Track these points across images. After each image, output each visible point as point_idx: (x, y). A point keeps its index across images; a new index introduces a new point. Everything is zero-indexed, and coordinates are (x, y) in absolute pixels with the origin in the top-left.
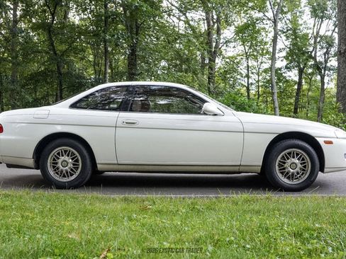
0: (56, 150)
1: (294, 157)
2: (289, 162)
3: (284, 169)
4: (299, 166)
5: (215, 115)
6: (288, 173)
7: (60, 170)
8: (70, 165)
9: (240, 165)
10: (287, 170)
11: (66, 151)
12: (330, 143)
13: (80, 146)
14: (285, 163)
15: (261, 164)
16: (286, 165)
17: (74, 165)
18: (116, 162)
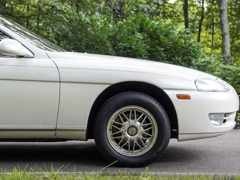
1: (133, 118)
2: (126, 124)
3: (120, 134)
4: (141, 130)
5: (21, 57)
6: (125, 141)
9: (55, 130)
10: (123, 137)
12: (187, 97)
14: (120, 126)
15: (85, 127)
16: (121, 130)
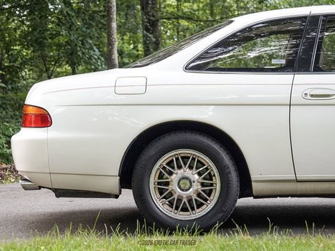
0: (167, 156)
7: (175, 196)
8: (197, 187)
11: (185, 158)
13: (216, 147)
17: (203, 185)
18: (292, 177)
